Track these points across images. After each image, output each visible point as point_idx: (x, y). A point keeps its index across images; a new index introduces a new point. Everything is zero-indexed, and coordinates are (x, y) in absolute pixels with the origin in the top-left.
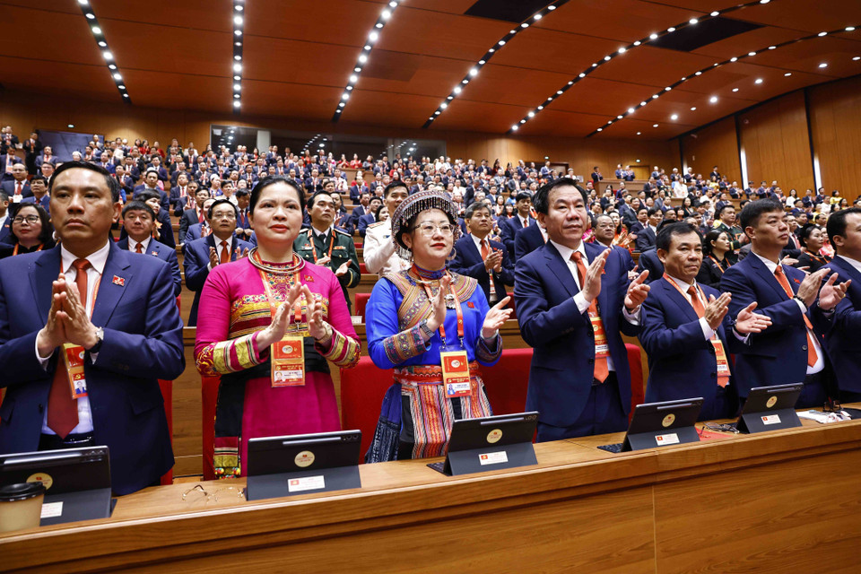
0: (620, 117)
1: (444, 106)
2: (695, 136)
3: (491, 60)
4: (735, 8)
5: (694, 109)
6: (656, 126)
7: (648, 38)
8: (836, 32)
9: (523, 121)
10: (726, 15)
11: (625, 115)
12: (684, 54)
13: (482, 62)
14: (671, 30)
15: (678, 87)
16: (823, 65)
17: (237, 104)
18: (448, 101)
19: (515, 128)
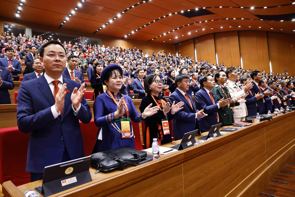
0: (161, 36)
1: (104, 26)
2: (181, 44)
3: (127, 12)
4: (211, 7)
5: (183, 35)
6: (170, 40)
7: (181, 12)
8: (231, 19)
9: (129, 34)
10: (207, 9)
11: (162, 35)
12: (188, 18)
13: (123, 12)
14: (189, 11)
15: (181, 28)
16: (222, 27)
17: (17, 16)
18: (106, 25)
19: (126, 36)
